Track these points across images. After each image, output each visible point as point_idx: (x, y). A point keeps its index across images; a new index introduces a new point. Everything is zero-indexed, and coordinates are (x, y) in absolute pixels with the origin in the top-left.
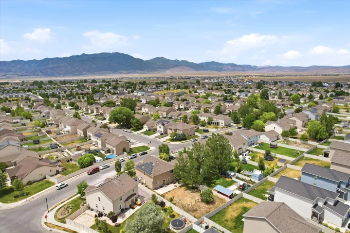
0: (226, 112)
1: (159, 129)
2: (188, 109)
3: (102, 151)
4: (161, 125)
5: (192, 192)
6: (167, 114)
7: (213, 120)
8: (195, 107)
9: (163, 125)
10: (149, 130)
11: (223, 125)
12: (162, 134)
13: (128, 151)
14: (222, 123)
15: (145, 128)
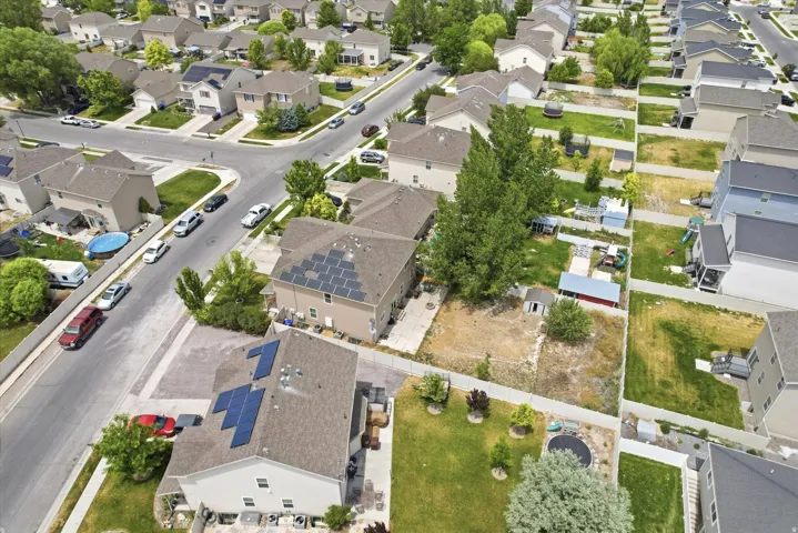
0: (347, 21)
1: (199, 101)
2: (226, 21)
3: (43, 228)
4: (205, 87)
5: (495, 313)
6: (180, 43)
7: (343, 50)
8: (245, 10)
9: (213, 83)
10: (162, 108)
11: (376, 61)
12: (217, 117)
13: (156, 204)
14: (372, 58)
15: (144, 103)
